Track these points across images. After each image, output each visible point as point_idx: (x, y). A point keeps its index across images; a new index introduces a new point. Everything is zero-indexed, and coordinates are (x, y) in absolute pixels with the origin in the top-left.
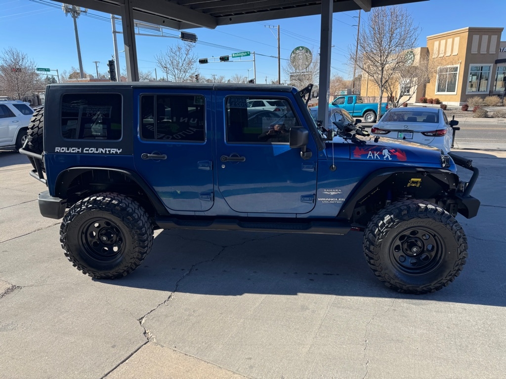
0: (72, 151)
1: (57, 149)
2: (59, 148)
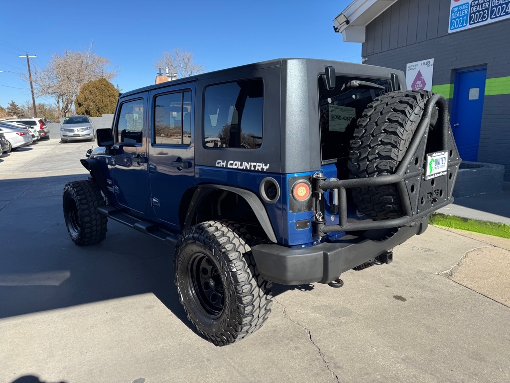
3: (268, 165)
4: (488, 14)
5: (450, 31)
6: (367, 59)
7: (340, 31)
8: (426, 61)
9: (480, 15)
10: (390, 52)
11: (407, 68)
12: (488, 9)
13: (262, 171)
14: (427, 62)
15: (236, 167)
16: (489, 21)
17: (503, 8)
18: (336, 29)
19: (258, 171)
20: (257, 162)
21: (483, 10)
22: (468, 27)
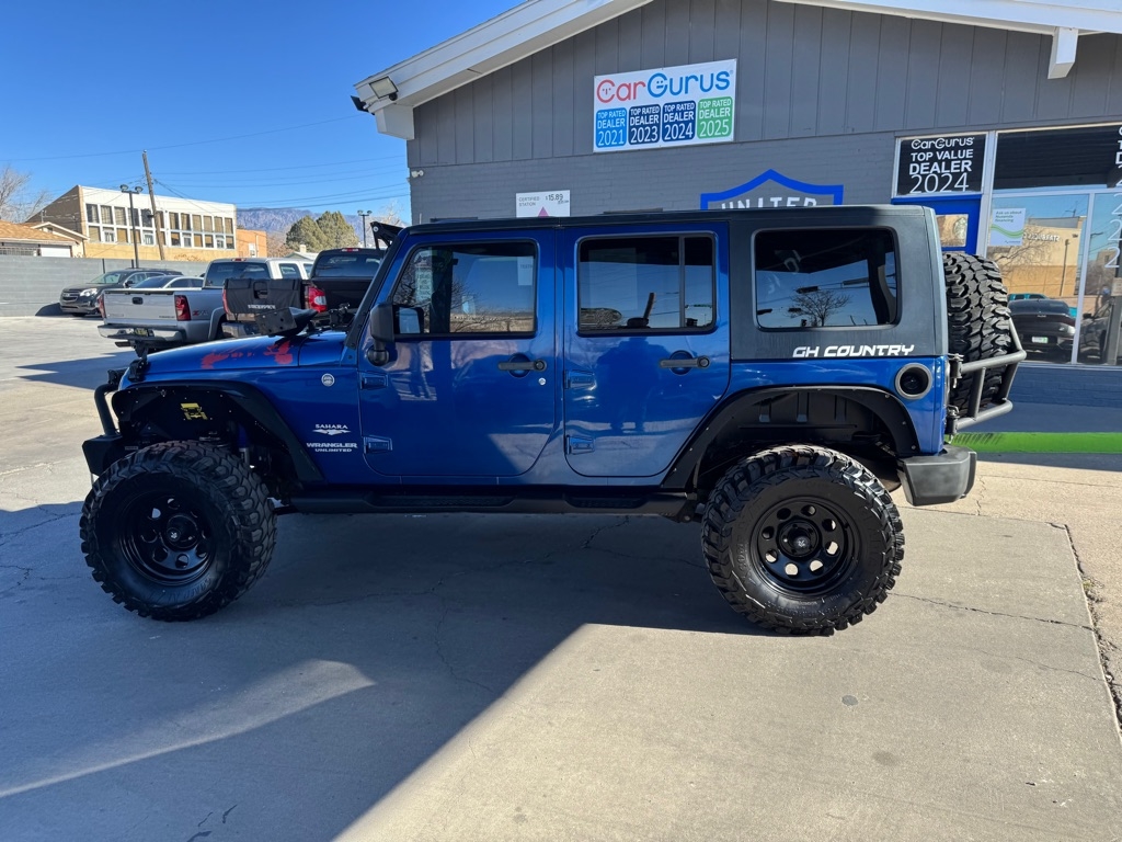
3: (913, 346)
4: (658, 133)
5: (596, 149)
6: (421, 173)
7: (371, 110)
8: (555, 193)
9: (646, 132)
10: (474, 166)
11: (518, 202)
12: (658, 125)
13: (901, 356)
14: (557, 196)
15: (844, 355)
16: (661, 144)
17: (681, 128)
18: (360, 105)
19: (893, 357)
20: (889, 344)
21: (651, 126)
22: (628, 147)
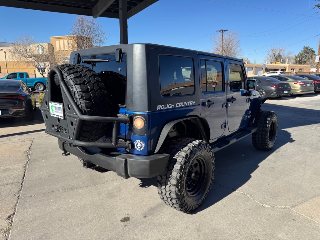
0: (169, 108)
1: (159, 107)
2: (160, 106)
